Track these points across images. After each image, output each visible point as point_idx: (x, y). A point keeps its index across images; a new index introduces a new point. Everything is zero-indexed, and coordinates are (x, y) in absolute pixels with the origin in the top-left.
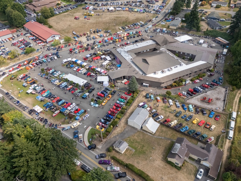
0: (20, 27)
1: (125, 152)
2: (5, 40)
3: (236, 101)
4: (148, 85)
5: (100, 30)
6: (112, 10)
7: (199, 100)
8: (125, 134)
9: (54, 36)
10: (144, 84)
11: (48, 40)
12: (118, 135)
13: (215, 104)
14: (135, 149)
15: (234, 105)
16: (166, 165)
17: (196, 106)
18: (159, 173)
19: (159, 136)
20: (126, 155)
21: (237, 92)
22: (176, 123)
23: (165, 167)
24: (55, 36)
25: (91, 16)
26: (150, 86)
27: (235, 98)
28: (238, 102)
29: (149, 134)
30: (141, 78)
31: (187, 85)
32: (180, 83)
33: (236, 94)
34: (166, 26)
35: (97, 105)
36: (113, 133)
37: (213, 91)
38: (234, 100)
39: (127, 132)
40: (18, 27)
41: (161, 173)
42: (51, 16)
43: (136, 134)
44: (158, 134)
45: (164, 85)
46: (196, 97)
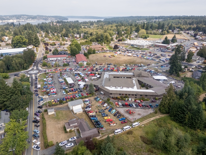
1: (50, 115)
2: (62, 59)
3: (150, 120)
4: (103, 93)
5: (112, 64)
6: (130, 55)
7: (126, 110)
8: (61, 108)
9: (84, 62)
10: (101, 92)
11: (79, 63)
12: (57, 108)
14: (57, 116)
16: (62, 128)
20: (50, 116)
21: (159, 115)
22: (93, 114)
25: (114, 56)
26: (104, 94)
27: (152, 117)
28: (151, 120)
29: (73, 113)
31: (128, 101)
32: (124, 99)
33: (156, 116)
34: (156, 69)
35: (65, 93)
37: (142, 110)
38: (150, 118)
39: (63, 108)
40: (73, 55)
41: (55, 130)
42: (93, 53)
43: (66, 111)
44: (77, 115)
45: (111, 96)
46: (126, 108)
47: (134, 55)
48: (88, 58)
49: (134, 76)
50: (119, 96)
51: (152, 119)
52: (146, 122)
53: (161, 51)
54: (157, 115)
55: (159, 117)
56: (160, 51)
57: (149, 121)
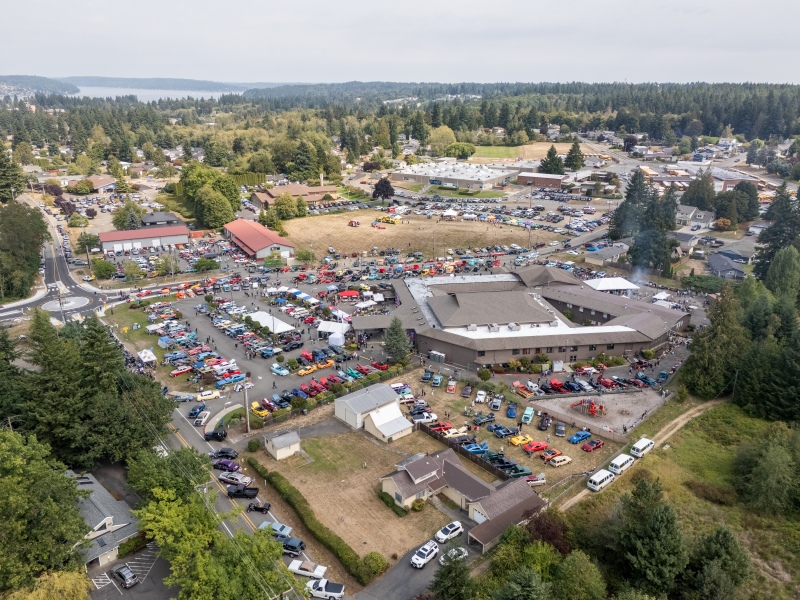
0: (216, 227)
1: (286, 459)
2: (169, 246)
3: (676, 424)
5: (399, 250)
7: (568, 406)
8: (313, 430)
9: (278, 249)
10: (435, 352)
11: (260, 255)
13: (609, 421)
14: (317, 459)
15: (664, 430)
16: (371, 501)
17: (546, 414)
18: (342, 509)
19: (398, 448)
20: (286, 463)
21: (696, 406)
22: (461, 434)
23: (368, 503)
24: (281, 247)
25: (393, 223)
26: (448, 360)
27: (676, 417)
28: (681, 425)
29: (375, 441)
30: (428, 335)
31: (555, 375)
32: (536, 366)
33: (687, 410)
34: (579, 259)
35: (285, 372)
36: (284, 424)
37: (623, 396)
38: (673, 419)
39: (321, 427)
40: (211, 228)
41: (348, 510)
42: (297, 216)
43: (340, 436)
44: (397, 444)
45: (484, 361)
46: (563, 400)
47: (466, 216)
48: (283, 234)
49: (522, 283)
50: (512, 360)
51: (681, 421)
52: (666, 433)
53: (552, 199)
54: (686, 407)
55: (699, 411)
56: (548, 198)
57: (675, 430)
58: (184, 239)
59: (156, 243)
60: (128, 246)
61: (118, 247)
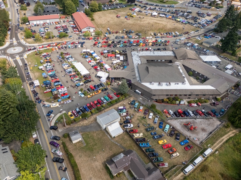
0: (69, 14)
1: (76, 143)
2: (53, 23)
3: (223, 140)
4: (140, 93)
5: (133, 31)
6: (155, 15)
7: (183, 124)
8: (88, 128)
9: (89, 28)
10: (137, 91)
11: (83, 30)
12: (81, 127)
13: (197, 134)
14: (87, 144)
15: (217, 142)
16: (103, 169)
17: (174, 128)
18: (92, 173)
19: (117, 141)
20: (76, 146)
21: (232, 130)
22: (140, 136)
23: (101, 170)
25: (133, 17)
26: (142, 94)
27: (224, 135)
28: (225, 140)
29: (109, 136)
30: (135, 84)
32: (174, 101)
33: (229, 132)
34: (200, 42)
35: (83, 96)
36: (78, 123)
37: (205, 120)
38: (222, 137)
39: (91, 127)
41: (94, 173)
42: (98, 11)
43: (97, 132)
44: (117, 139)
45: (155, 98)
46: (181, 120)
47: (161, 15)
48: (93, 20)
49: (176, 57)
50: (165, 98)
51: (225, 138)
52: (218, 144)
54: (228, 130)
55: (233, 133)
56: (194, 6)
57: (222, 143)
58: (58, 20)
59: (48, 21)
60: (38, 22)
61: (35, 23)
